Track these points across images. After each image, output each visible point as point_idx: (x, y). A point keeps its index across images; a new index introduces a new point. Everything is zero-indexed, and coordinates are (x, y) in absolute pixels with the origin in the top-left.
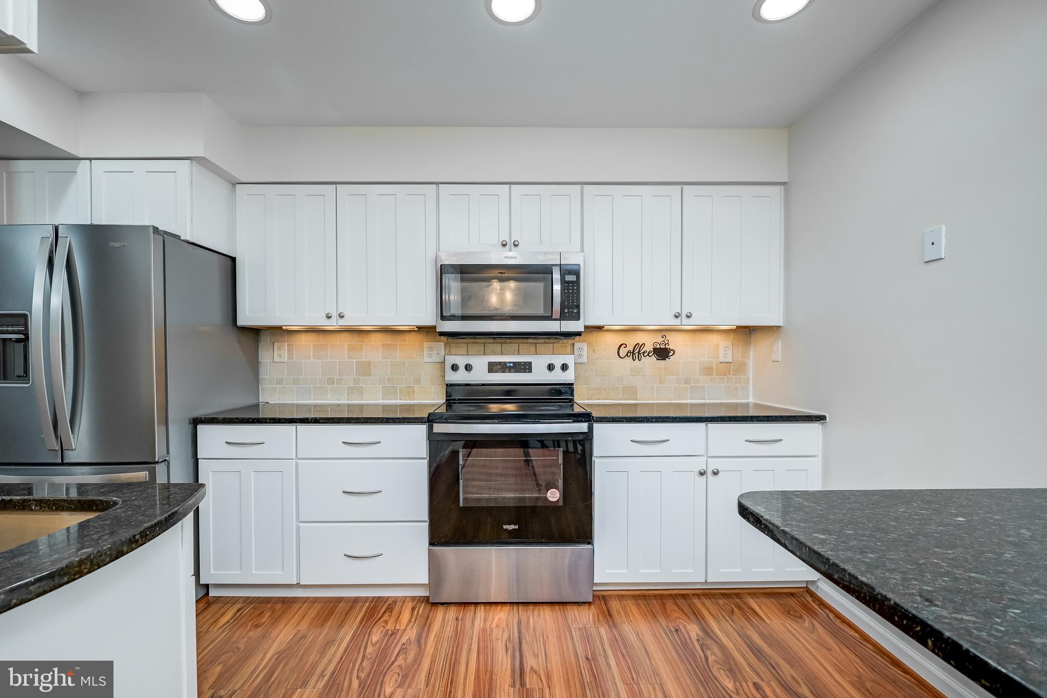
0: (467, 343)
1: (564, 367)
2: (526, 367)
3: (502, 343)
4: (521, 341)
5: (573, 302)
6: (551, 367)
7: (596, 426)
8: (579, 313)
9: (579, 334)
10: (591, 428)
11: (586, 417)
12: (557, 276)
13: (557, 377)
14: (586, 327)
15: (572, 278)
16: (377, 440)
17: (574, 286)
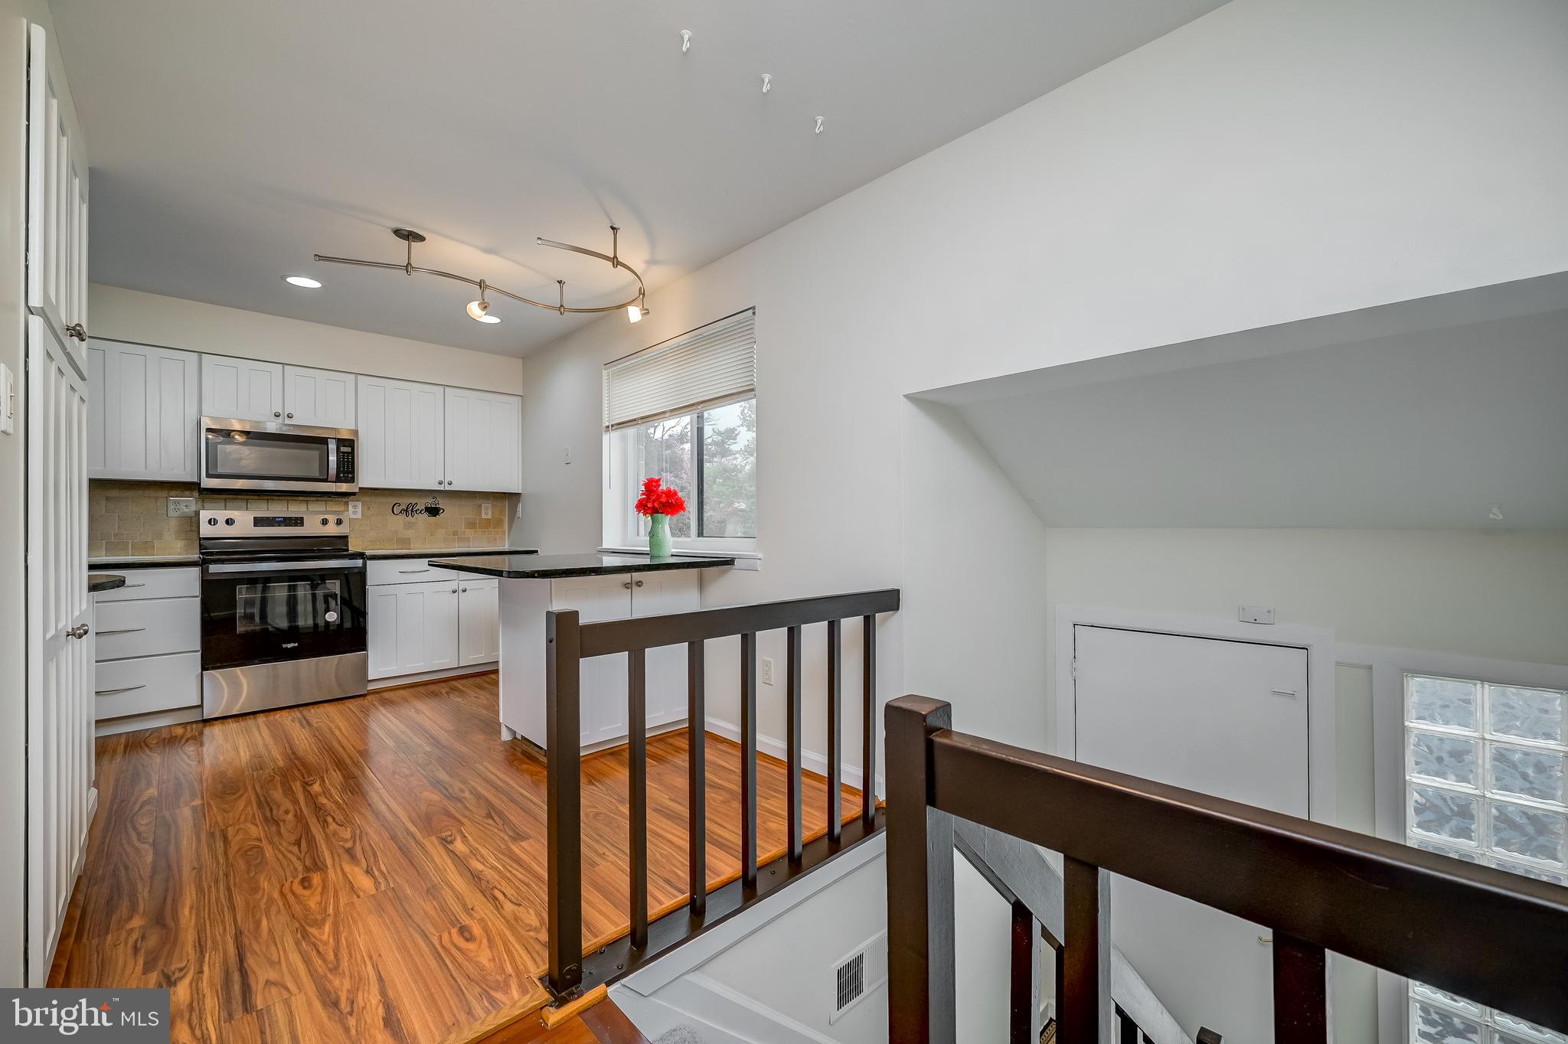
0: (225, 500)
1: (339, 522)
2: (298, 522)
3: (268, 500)
4: (291, 498)
5: (348, 468)
6: (325, 522)
7: (369, 562)
8: (353, 478)
9: (354, 494)
10: (365, 565)
11: (361, 555)
12: (332, 446)
13: (332, 530)
14: (360, 488)
15: (348, 449)
16: (141, 583)
17: (348, 456)
